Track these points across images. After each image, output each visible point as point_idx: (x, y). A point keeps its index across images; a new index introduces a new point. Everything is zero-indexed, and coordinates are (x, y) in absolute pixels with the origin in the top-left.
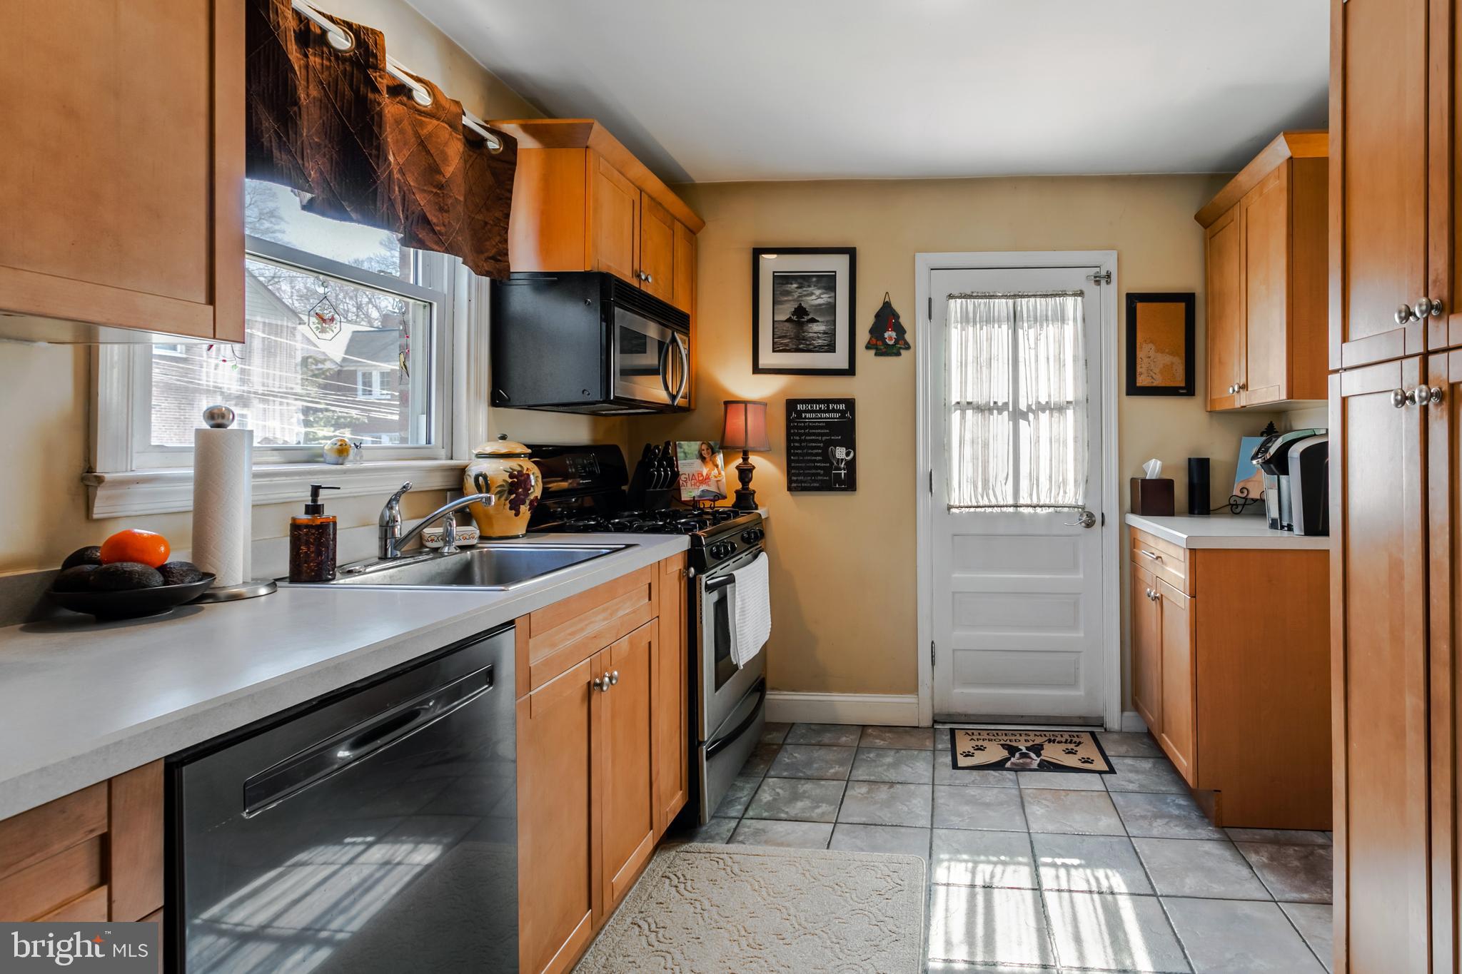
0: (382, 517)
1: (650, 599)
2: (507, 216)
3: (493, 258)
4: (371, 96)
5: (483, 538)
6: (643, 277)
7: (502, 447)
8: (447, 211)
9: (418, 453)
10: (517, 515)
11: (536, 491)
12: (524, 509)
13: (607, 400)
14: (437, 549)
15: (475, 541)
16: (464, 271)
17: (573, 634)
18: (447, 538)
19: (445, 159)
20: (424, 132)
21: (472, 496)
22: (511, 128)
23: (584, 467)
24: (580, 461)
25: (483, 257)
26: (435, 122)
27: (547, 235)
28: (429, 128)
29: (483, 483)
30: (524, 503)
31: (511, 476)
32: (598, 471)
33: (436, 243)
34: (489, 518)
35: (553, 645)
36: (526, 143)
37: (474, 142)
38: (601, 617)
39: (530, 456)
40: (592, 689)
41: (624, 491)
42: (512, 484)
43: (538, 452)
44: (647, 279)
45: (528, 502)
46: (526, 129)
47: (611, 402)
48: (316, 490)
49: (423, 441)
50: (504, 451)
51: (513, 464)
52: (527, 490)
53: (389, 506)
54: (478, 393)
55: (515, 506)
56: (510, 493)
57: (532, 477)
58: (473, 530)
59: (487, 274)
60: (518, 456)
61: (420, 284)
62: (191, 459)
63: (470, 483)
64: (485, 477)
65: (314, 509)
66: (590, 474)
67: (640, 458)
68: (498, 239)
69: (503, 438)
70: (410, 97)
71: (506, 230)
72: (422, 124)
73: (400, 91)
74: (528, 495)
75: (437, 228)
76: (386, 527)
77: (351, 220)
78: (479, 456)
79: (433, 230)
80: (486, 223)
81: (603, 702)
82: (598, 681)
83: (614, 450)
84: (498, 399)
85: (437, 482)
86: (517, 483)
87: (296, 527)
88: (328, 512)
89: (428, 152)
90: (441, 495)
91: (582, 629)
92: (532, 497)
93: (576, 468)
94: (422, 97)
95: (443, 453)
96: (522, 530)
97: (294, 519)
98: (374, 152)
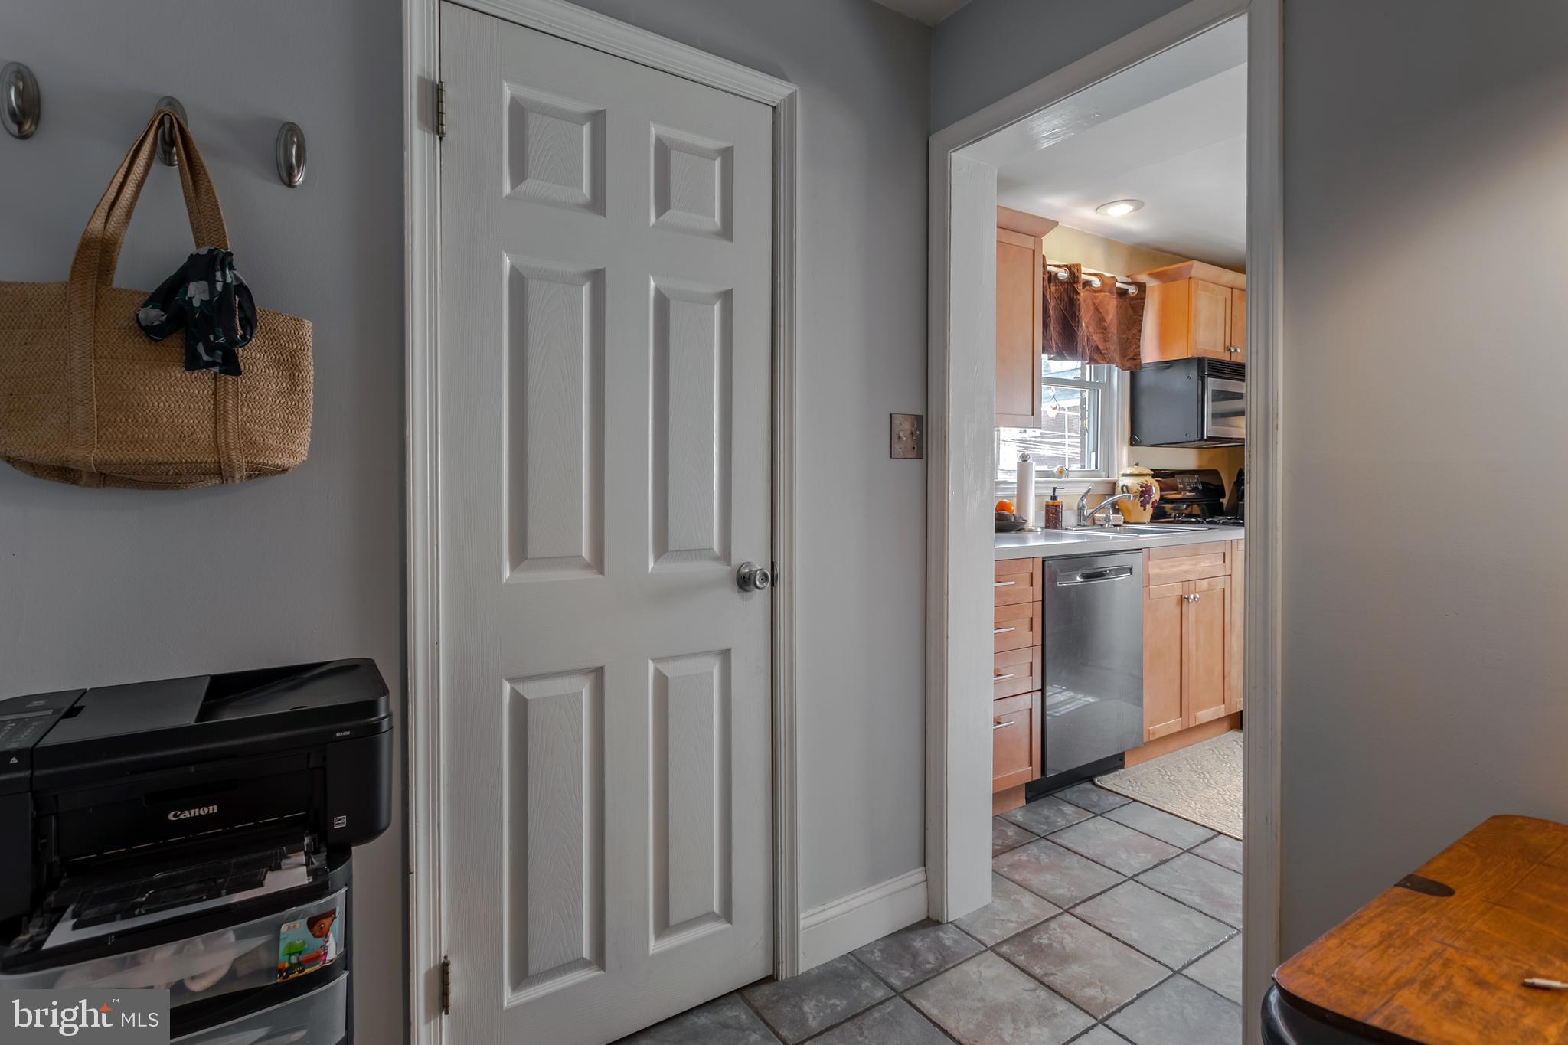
0: (1079, 505)
1: (1224, 562)
2: (1140, 331)
3: (1133, 359)
4: (1075, 297)
5: (1125, 523)
6: (1233, 350)
7: (1136, 470)
8: (1108, 341)
9: (1091, 474)
10: (1144, 510)
11: (1156, 495)
12: (1149, 506)
13: (1202, 439)
14: (1102, 525)
15: (1122, 523)
16: (1116, 370)
17: (1173, 566)
18: (1107, 519)
19: (1107, 312)
20: (1097, 302)
21: (1119, 496)
22: (1143, 278)
23: (1189, 484)
24: (1187, 480)
25: (1126, 359)
26: (1103, 294)
27: (1164, 338)
28: (1100, 298)
29: (1126, 489)
30: (1149, 503)
31: (1141, 487)
32: (1201, 488)
33: (1103, 360)
34: (1129, 512)
35: (1161, 568)
36: (1152, 284)
37: (1122, 293)
38: (1188, 563)
39: (1154, 476)
40: (1182, 600)
41: (1222, 504)
42: (1142, 492)
43: (1157, 474)
44: (1236, 350)
45: (1151, 503)
46: (1152, 275)
47: (1206, 440)
48: (1055, 489)
49: (1093, 468)
50: (1137, 472)
51: (1142, 480)
52: (1150, 495)
53: (1082, 499)
54: (1123, 440)
55: (1143, 504)
56: (1141, 496)
57: (1153, 488)
58: (1120, 516)
59: (1129, 368)
60: (1145, 475)
61: (1093, 380)
62: (1015, 475)
63: (1118, 489)
64: (1127, 487)
65: (1054, 498)
66: (1194, 489)
67: (1235, 479)
68: (1135, 346)
69: (1137, 465)
70: (1091, 285)
71: (1139, 340)
72: (1096, 297)
73: (1087, 284)
74: (1151, 498)
75: (1103, 352)
76: (1081, 510)
77: (1066, 359)
78: (1124, 475)
79: (1101, 353)
80: (1128, 339)
81: (1191, 610)
82: (1186, 596)
83: (1215, 473)
84: (1134, 442)
85: (1102, 490)
86: (1145, 492)
87: (1047, 505)
88: (1059, 499)
89: (1100, 312)
90: (1105, 496)
91: (1178, 566)
92: (1153, 500)
93: (1184, 485)
94: (1097, 283)
95: (1104, 474)
96: (1148, 519)
97: (1047, 502)
98: (1076, 324)
